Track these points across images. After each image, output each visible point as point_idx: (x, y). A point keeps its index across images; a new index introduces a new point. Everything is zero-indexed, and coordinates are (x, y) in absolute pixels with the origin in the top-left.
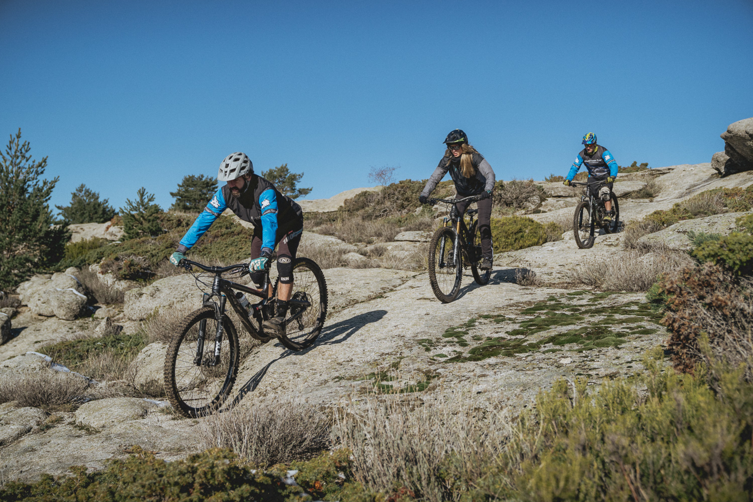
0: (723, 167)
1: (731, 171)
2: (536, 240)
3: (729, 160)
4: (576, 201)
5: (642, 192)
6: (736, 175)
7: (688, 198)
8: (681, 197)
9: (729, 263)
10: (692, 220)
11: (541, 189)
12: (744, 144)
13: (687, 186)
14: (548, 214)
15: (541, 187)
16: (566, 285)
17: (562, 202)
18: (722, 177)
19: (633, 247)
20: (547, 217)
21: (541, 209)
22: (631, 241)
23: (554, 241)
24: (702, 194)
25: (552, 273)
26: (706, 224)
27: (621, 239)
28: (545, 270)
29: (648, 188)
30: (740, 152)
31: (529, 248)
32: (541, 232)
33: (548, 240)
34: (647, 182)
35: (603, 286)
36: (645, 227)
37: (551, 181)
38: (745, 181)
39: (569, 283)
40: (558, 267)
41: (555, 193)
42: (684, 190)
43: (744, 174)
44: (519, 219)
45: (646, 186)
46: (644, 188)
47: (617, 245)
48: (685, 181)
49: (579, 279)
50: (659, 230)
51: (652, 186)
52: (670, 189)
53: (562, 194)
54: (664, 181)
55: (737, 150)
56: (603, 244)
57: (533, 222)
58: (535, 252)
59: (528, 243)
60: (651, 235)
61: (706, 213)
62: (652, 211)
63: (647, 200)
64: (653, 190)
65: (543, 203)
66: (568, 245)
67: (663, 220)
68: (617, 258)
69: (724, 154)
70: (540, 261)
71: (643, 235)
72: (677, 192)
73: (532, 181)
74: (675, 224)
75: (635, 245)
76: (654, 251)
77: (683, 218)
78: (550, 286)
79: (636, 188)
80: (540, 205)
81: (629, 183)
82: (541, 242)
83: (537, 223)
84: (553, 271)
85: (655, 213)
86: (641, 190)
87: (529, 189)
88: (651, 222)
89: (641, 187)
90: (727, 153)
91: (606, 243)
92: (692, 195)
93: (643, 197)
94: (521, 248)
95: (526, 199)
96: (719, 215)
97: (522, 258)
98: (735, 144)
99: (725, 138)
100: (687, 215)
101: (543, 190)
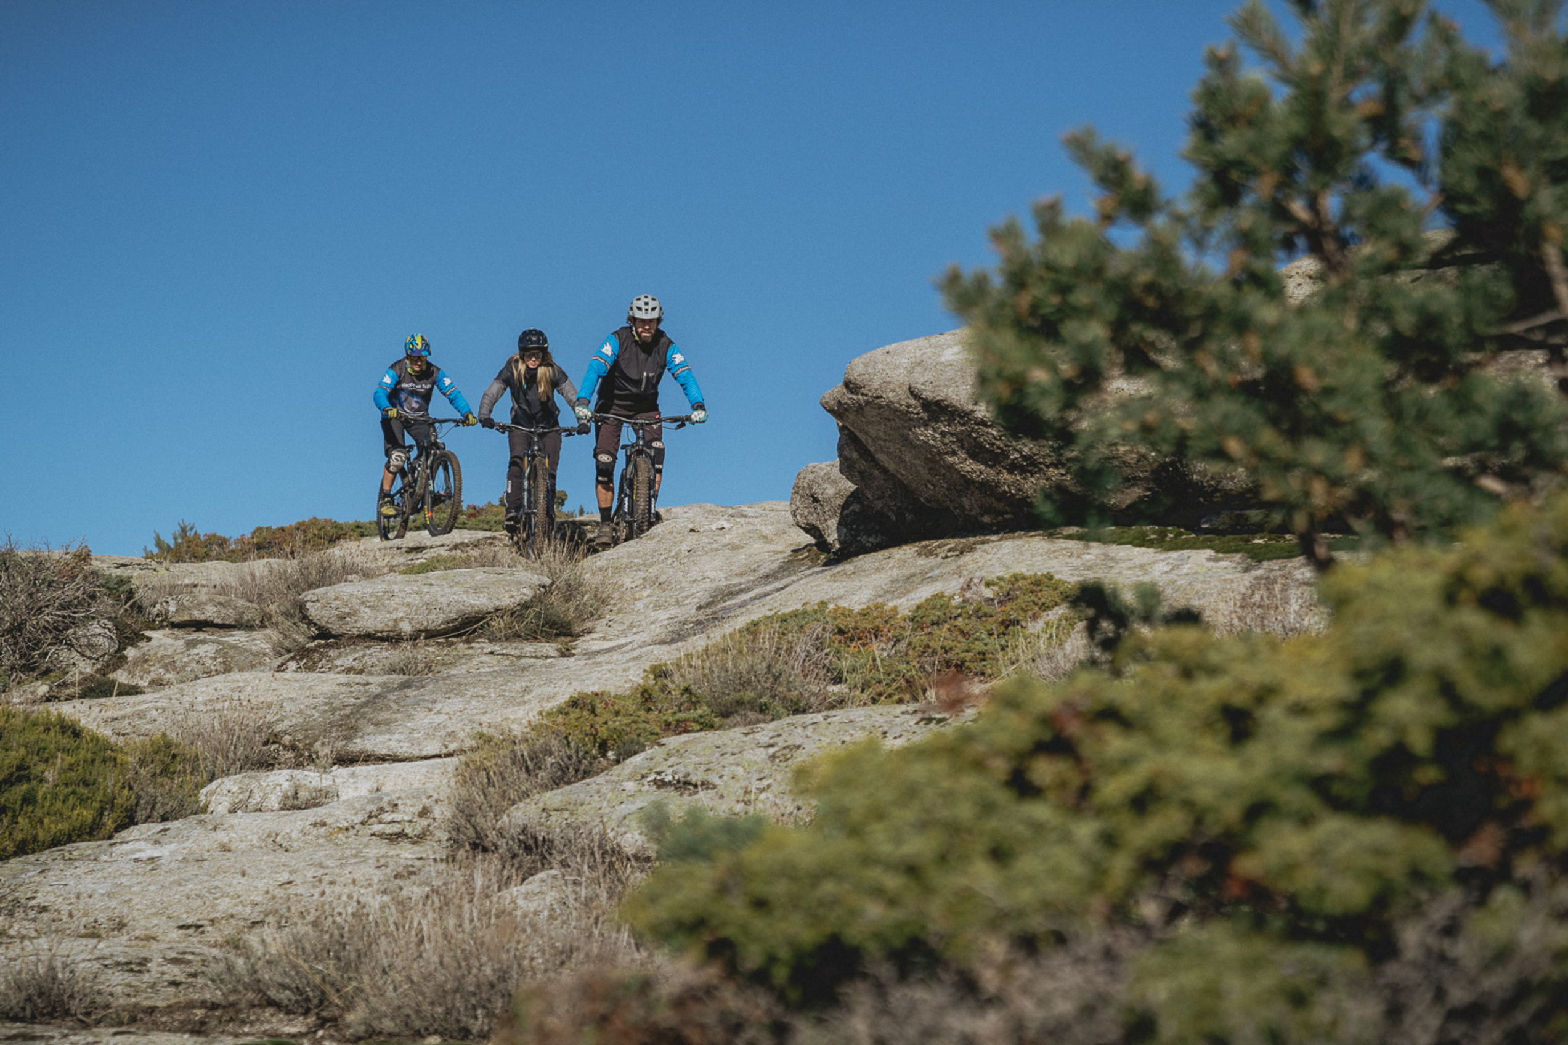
0: (833, 523)
1: (863, 539)
2: (87, 814)
3: (854, 497)
4: (266, 647)
5: (531, 612)
6: (879, 555)
7: (698, 642)
8: (677, 636)
9: (752, 957)
10: (711, 737)
11: (122, 591)
12: (905, 439)
13: (700, 593)
14: (147, 701)
15: (121, 581)
16: (199, 1013)
17: (207, 649)
18: (828, 563)
19: (479, 846)
20: (141, 715)
21: (121, 677)
22: (480, 820)
23: (164, 819)
24: (753, 629)
25: (144, 961)
26: (762, 754)
27: (437, 812)
28: (117, 947)
29: (554, 598)
30: (891, 466)
31: (56, 852)
32: (109, 781)
33: (141, 814)
34: (552, 573)
35: (350, 1017)
36: (530, 764)
37: (178, 558)
38: (910, 581)
39: (214, 1006)
40: (175, 934)
41: (181, 608)
42: (689, 611)
43: (906, 552)
44: (18, 721)
45: (547, 589)
46: (537, 600)
47: (421, 838)
48: (695, 572)
49: (257, 986)
50: (587, 774)
51: (571, 591)
52: (639, 605)
53: (210, 613)
54: (618, 570)
55: (882, 458)
56: (367, 830)
57: (77, 733)
58: (82, 868)
59: (53, 827)
60: (554, 797)
61: (763, 709)
62: (563, 694)
63: (549, 648)
64: (572, 605)
65: (131, 653)
66: (221, 836)
67: (603, 733)
68: (414, 891)
69: (836, 472)
70: (101, 910)
71: (526, 794)
72: (663, 615)
73: (84, 557)
74: (649, 752)
75: (492, 835)
76: (564, 864)
77: (680, 728)
78: (133, 1020)
79: (508, 599)
80: (118, 660)
81: (480, 575)
82: (109, 823)
83: (95, 739)
84: (154, 950)
85: (574, 703)
86: (525, 606)
87: (70, 592)
88: (554, 743)
89: (528, 594)
90: (847, 467)
91: (377, 828)
92: (717, 634)
93: (533, 636)
94: (22, 849)
95: (59, 633)
96: (809, 718)
97: (22, 894)
98: (873, 433)
99: (838, 411)
100: (693, 714)
101: (131, 593)
